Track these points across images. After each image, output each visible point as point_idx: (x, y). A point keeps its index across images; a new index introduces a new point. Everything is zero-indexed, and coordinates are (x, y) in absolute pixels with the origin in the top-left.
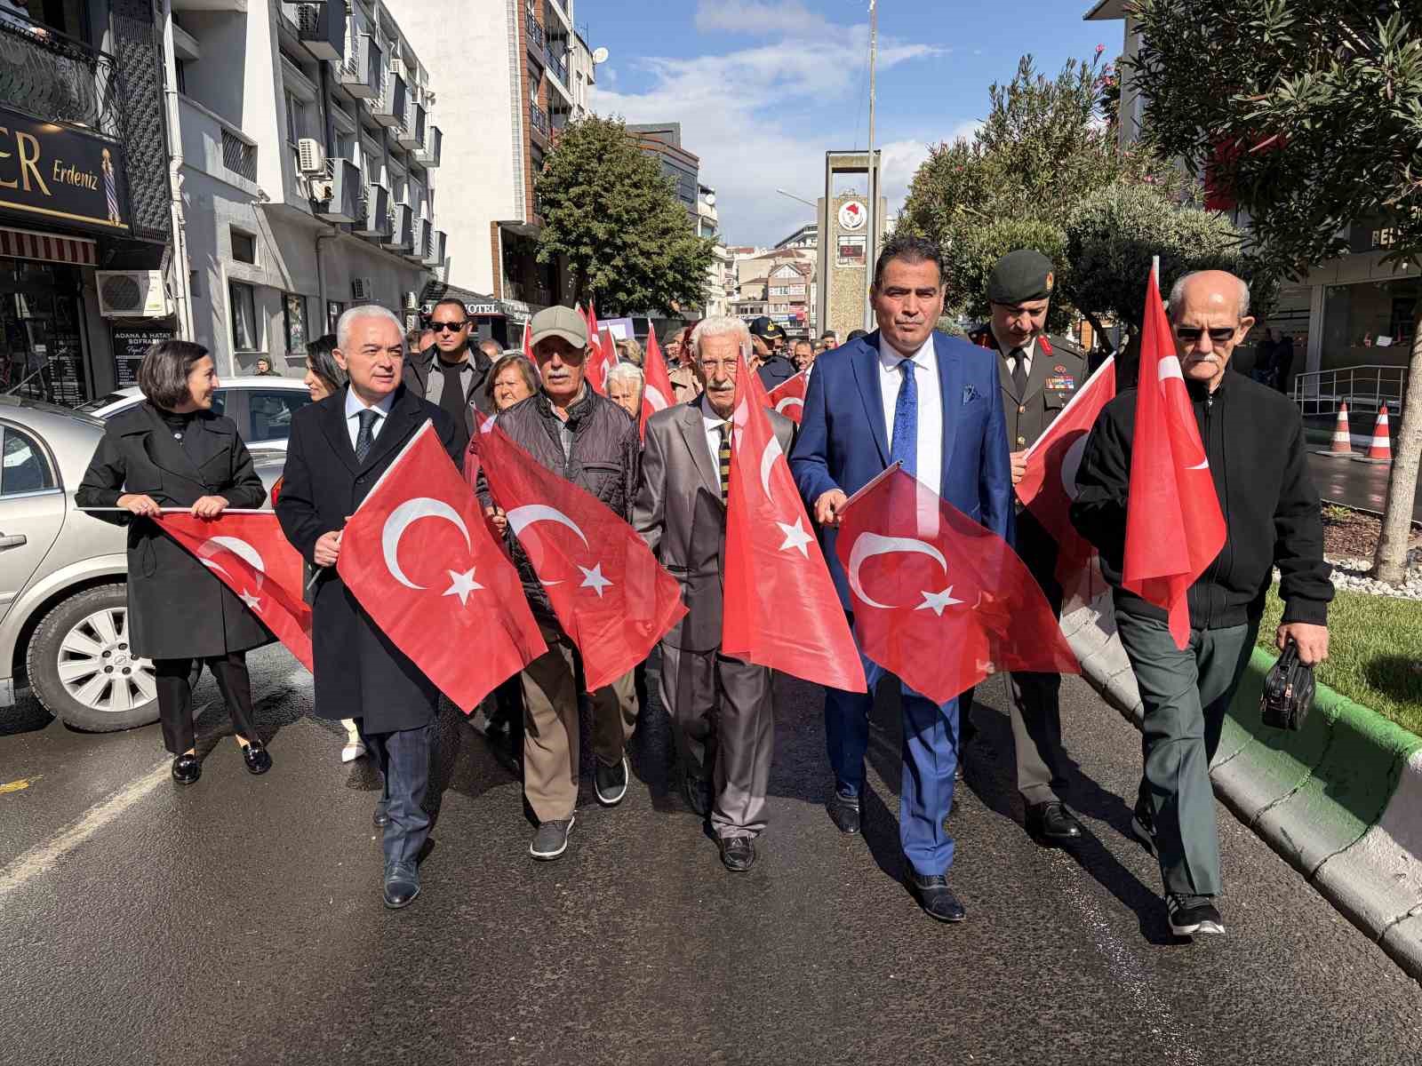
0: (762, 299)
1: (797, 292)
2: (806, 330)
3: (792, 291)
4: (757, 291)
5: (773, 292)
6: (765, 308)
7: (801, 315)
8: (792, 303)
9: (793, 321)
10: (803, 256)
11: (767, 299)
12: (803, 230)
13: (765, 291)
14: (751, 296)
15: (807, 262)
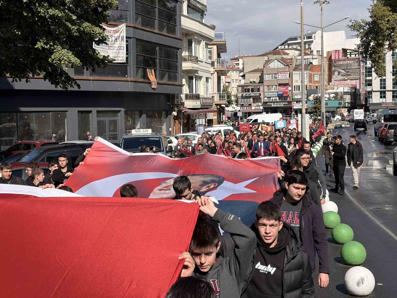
0: (259, 83)
1: (283, 77)
2: (290, 102)
3: (280, 76)
4: (255, 78)
5: (267, 78)
6: (261, 88)
7: (286, 93)
8: (280, 85)
9: (280, 96)
10: (288, 54)
11: (262, 83)
12: (287, 41)
13: (262, 78)
14: (252, 80)
15: (290, 57)
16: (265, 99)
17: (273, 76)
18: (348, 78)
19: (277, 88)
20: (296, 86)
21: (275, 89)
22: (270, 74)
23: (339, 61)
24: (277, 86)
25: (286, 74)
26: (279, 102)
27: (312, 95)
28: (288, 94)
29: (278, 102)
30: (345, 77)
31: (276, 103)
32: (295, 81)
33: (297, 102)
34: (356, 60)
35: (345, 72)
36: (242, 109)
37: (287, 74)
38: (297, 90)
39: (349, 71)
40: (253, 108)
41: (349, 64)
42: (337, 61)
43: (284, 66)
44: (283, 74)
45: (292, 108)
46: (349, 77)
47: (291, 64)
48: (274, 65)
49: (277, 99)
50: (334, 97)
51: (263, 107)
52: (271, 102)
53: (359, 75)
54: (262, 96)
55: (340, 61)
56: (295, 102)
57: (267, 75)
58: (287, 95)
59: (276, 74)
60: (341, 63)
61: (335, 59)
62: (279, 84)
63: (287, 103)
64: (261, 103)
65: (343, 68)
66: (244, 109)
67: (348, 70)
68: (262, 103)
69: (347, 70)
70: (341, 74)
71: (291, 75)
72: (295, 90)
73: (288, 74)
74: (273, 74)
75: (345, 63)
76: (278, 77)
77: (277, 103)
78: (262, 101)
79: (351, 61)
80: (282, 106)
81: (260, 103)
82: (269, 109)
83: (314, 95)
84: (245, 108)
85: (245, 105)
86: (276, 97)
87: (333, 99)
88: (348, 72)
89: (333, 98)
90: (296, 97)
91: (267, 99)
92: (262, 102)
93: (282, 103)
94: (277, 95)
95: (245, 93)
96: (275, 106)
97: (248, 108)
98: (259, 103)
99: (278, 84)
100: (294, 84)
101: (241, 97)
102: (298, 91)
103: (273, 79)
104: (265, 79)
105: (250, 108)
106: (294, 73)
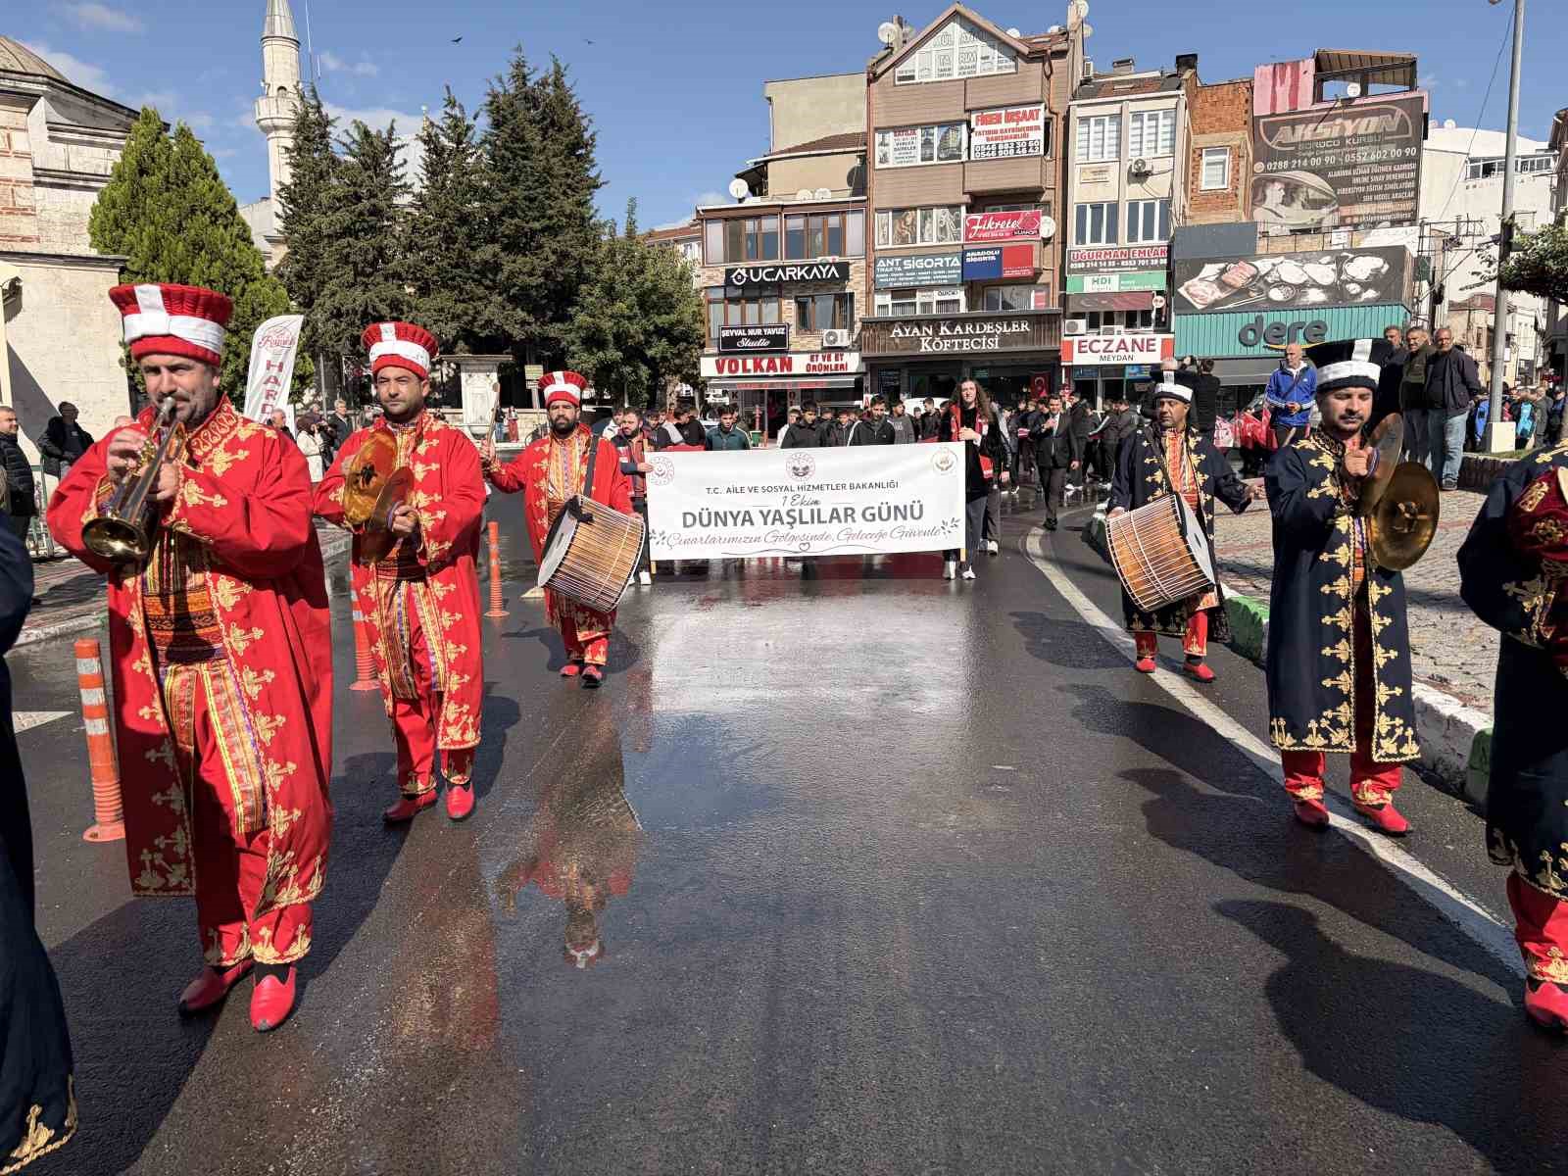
16: (879, 300)
17: (936, 144)
18: (1343, 219)
19: (957, 224)
20: (1089, 211)
21: (943, 230)
22: (913, 127)
23: (1293, 124)
24: (957, 206)
25: (1024, 124)
26: (974, 320)
27: (1210, 270)
28: (1036, 264)
29: (963, 321)
30: (1325, 210)
31: (951, 328)
32: (1083, 171)
33: (1093, 324)
34: (1399, 112)
35: (1330, 182)
36: (726, 373)
37: (1031, 123)
38: (1096, 238)
39: (1350, 178)
40: (800, 363)
41: (1355, 136)
42: (1285, 123)
43: (1008, 66)
44: (1004, 125)
45: (1059, 359)
46: (1345, 211)
47: (1063, 46)
48: (945, 59)
49: (957, 302)
50: (1374, 281)
51: (864, 359)
52: (918, 323)
53: (1411, 194)
54: (856, 284)
55: (1301, 121)
56: (1082, 324)
57: (890, 137)
58: (1026, 272)
59: (953, 124)
60: (1304, 133)
61: (1273, 115)
62: (971, 194)
63: (1025, 327)
64: (852, 330)
65: (1316, 162)
66: (740, 373)
67: (1347, 173)
68: (857, 331)
69: (1338, 174)
70: (1302, 197)
71: (1058, 126)
72: (1081, 239)
73: (1041, 122)
74: (933, 125)
75: (1326, 131)
76: (965, 145)
77: (958, 328)
78: (860, 313)
79: (1366, 120)
80: (994, 345)
81: (845, 332)
82: (905, 374)
83: (1223, 271)
84: (750, 364)
85: (745, 343)
86: (951, 285)
87: (1371, 294)
88: (1347, 182)
89: (1365, 286)
90: (1090, 285)
91: (887, 299)
92: (858, 326)
93: (988, 328)
94: (955, 275)
95: (742, 265)
96: (945, 347)
97: (765, 363)
98: (838, 332)
99: (966, 199)
100: (1079, 194)
101: (720, 294)
102: (1103, 244)
103: (935, 161)
104: (878, 166)
105: (778, 362)
106: (1077, 112)
